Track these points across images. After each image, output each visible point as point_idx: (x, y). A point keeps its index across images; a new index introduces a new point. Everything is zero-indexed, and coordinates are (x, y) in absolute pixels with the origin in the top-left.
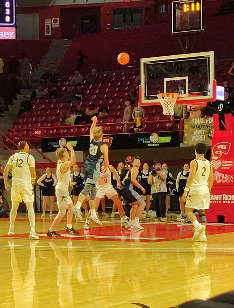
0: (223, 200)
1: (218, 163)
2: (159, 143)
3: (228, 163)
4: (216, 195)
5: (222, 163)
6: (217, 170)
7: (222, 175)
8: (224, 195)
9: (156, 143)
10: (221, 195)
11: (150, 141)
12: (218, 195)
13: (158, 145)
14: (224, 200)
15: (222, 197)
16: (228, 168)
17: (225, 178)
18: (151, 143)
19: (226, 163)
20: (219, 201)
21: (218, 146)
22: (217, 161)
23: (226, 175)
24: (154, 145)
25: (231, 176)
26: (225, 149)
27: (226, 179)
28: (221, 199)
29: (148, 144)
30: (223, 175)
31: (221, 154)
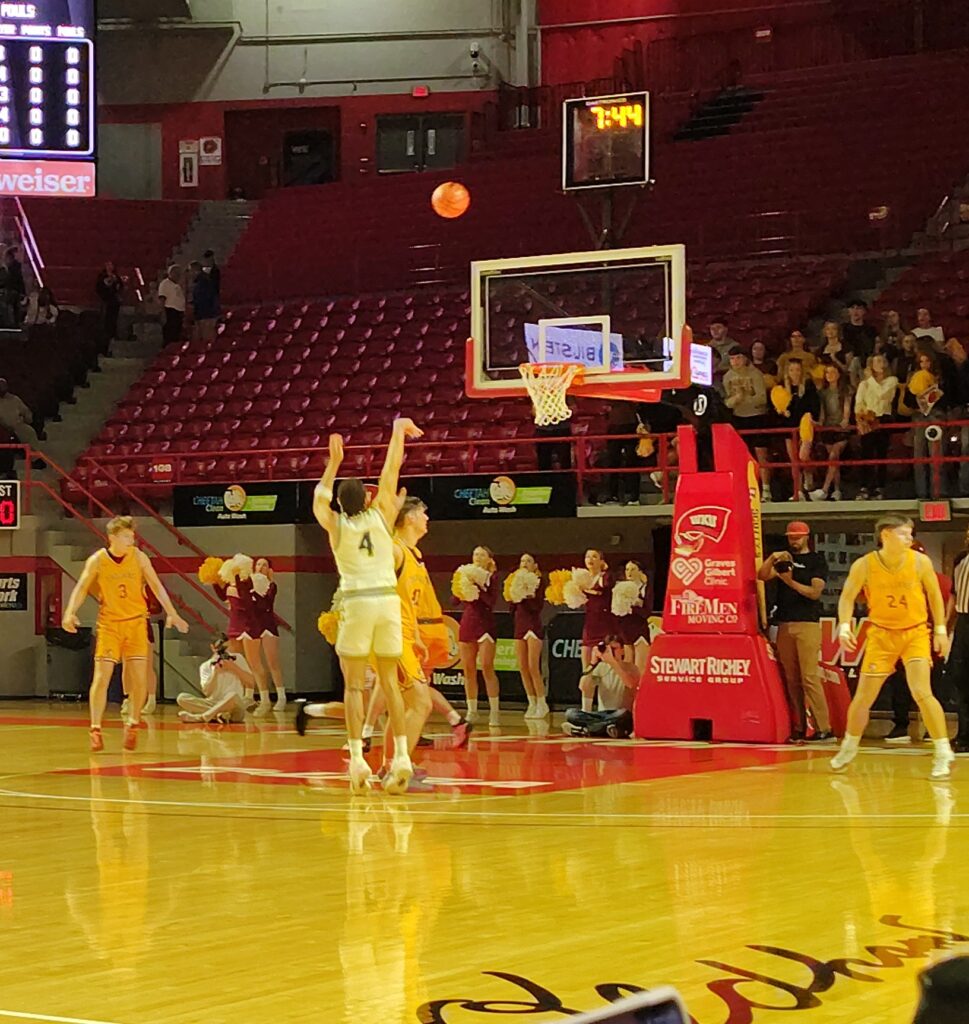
0: (709, 673)
1: (693, 567)
2: (516, 506)
3: (721, 568)
4: (687, 660)
5: (704, 567)
6: (688, 587)
7: (704, 603)
8: (710, 659)
9: (508, 506)
10: (703, 661)
11: (490, 498)
12: (693, 660)
13: (514, 509)
14: (713, 676)
15: (706, 664)
16: (723, 582)
17: (713, 610)
18: (493, 504)
19: (715, 567)
20: (696, 675)
21: (691, 518)
22: (690, 561)
23: (716, 601)
24: (503, 510)
25: (730, 605)
26: (714, 525)
27: (716, 612)
28: (702, 673)
29: (482, 507)
30: (707, 601)
31: (702, 540)
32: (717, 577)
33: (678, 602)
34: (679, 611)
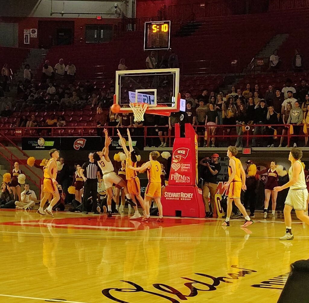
0: (181, 197)
3: (186, 166)
4: (175, 193)
6: (177, 172)
7: (180, 176)
10: (179, 193)
11: (118, 144)
12: (177, 193)
14: (182, 198)
15: (180, 195)
16: (186, 170)
17: (183, 178)
20: (177, 198)
21: (178, 151)
22: (177, 164)
23: (184, 176)
25: (188, 177)
26: (184, 154)
27: (184, 179)
28: (179, 197)
29: (116, 147)
30: (182, 176)
31: (181, 158)
32: (184, 169)
33: (173, 176)
34: (173, 179)
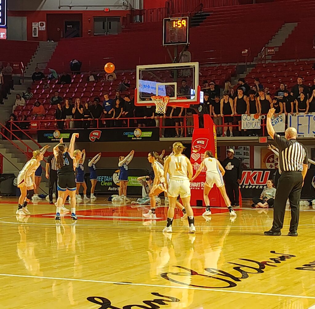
1: (198, 156)
2: (142, 137)
4: (195, 183)
5: (201, 156)
6: (196, 162)
8: (202, 183)
9: (139, 137)
10: (200, 183)
11: (134, 135)
12: (197, 183)
13: (141, 138)
14: (202, 187)
15: (201, 184)
18: (135, 137)
20: (198, 187)
21: (197, 141)
22: (197, 154)
24: (138, 138)
26: (203, 144)
27: (204, 169)
28: (200, 186)
29: (132, 138)
31: (200, 148)
